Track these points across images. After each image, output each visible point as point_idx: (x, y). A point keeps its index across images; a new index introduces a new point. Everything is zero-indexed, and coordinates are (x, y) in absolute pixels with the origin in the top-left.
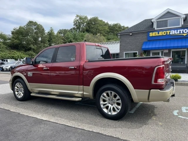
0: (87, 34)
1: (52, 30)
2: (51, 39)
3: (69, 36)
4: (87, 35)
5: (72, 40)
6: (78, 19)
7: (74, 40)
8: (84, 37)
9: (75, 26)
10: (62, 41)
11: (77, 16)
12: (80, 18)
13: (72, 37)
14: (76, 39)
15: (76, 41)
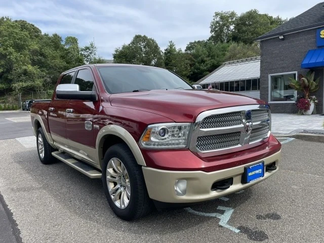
0: (233, 44)
1: (171, 46)
2: (171, 61)
3: (200, 53)
4: (234, 47)
5: (205, 59)
6: (218, 19)
7: (208, 59)
8: (228, 51)
9: (213, 33)
10: (189, 62)
11: (217, 14)
12: (222, 18)
13: (205, 54)
14: (213, 57)
15: (212, 59)
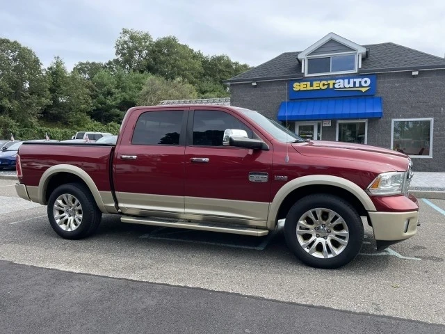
0: (150, 78)
1: (58, 64)
2: (59, 86)
3: (106, 81)
4: (152, 80)
5: (113, 90)
6: (127, 38)
7: (117, 91)
8: (144, 84)
9: (119, 56)
10: (87, 90)
11: (125, 32)
12: (133, 38)
13: (112, 83)
14: (124, 89)
15: (122, 92)
